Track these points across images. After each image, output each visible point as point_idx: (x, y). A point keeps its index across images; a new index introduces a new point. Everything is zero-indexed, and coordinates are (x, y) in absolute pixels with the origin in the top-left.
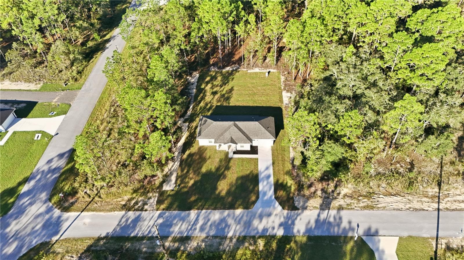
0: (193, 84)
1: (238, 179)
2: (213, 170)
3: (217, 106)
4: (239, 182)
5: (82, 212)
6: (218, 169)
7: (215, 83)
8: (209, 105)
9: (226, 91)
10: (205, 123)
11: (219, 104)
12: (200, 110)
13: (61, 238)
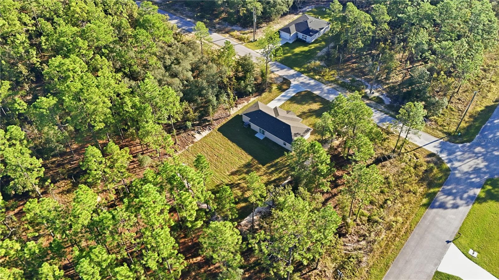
0: (260, 212)
1: (303, 105)
2: (314, 117)
3: (263, 165)
4: (304, 103)
5: (421, 147)
6: (311, 116)
7: (240, 194)
8: (270, 171)
9: (240, 175)
10: (297, 134)
11: (260, 166)
12: (282, 171)
13: (438, 139)
